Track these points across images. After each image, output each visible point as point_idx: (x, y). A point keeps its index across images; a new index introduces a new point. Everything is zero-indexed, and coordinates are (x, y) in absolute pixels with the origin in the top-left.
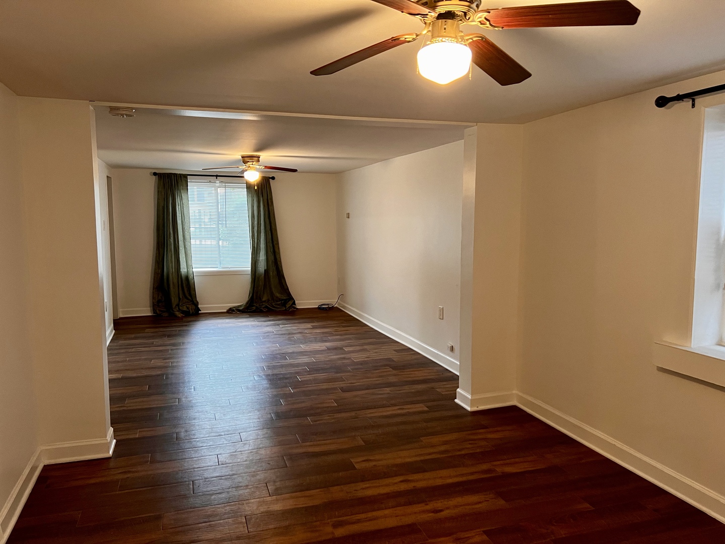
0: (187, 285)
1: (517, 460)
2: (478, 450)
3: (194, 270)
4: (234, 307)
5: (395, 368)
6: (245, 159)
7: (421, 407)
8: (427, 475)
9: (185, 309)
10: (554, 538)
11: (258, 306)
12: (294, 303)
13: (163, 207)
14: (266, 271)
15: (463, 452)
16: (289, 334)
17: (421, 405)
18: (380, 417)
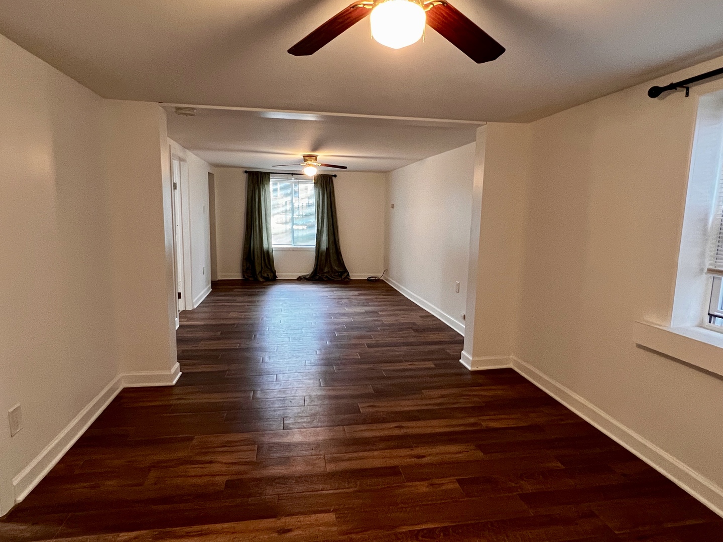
0: (267, 257)
1: (503, 416)
2: (470, 405)
3: (273, 246)
4: (303, 276)
5: (416, 331)
6: (306, 158)
7: (431, 365)
8: (420, 423)
9: (265, 275)
10: (521, 492)
11: (320, 275)
12: (348, 275)
13: (252, 197)
14: (328, 249)
15: (456, 406)
16: (339, 299)
17: (430, 362)
18: (393, 371)
